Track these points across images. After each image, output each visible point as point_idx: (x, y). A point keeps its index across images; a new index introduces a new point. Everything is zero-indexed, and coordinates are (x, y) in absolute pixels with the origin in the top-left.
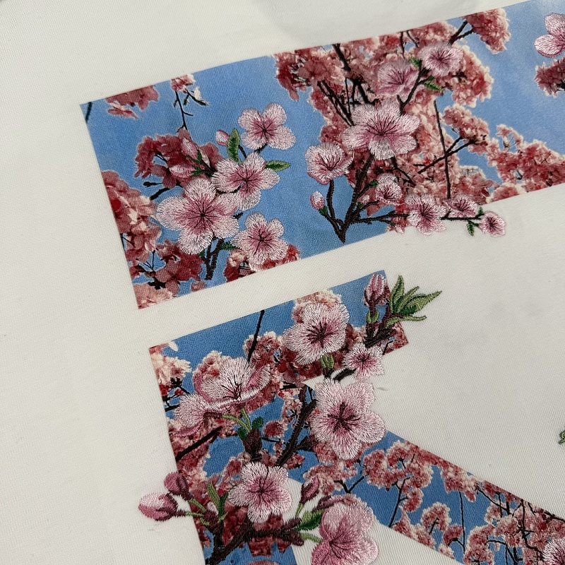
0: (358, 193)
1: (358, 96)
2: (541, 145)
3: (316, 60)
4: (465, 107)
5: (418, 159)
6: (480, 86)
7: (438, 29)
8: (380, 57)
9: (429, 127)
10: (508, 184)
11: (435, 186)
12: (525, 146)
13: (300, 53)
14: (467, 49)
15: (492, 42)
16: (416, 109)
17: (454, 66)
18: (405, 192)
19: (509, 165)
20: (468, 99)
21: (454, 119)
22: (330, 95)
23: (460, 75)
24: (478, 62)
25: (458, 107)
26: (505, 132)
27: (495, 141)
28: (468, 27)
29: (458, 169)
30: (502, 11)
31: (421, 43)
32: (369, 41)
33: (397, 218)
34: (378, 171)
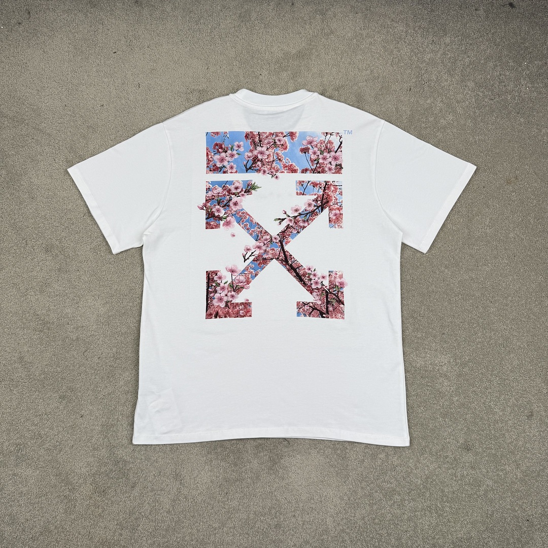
0: (253, 164)
1: (259, 144)
2: (294, 164)
3: (254, 135)
4: (280, 152)
5: (267, 160)
6: (286, 148)
7: (282, 133)
8: (267, 137)
9: (272, 154)
10: (283, 170)
11: (268, 166)
12: (290, 163)
13: (251, 132)
14: (286, 140)
15: (292, 139)
16: (270, 150)
17: (282, 143)
18: (262, 166)
19: (285, 166)
20: (282, 151)
21: (277, 154)
22: (254, 143)
23: (282, 145)
24: (287, 143)
25: (279, 152)
26: (287, 159)
27: (284, 161)
28: (289, 134)
29: (274, 164)
30: (298, 132)
31: (277, 136)
32: (266, 133)
33: (258, 171)
34: (258, 161)
